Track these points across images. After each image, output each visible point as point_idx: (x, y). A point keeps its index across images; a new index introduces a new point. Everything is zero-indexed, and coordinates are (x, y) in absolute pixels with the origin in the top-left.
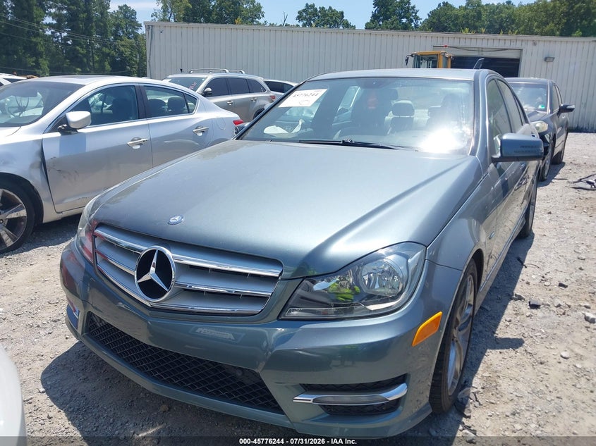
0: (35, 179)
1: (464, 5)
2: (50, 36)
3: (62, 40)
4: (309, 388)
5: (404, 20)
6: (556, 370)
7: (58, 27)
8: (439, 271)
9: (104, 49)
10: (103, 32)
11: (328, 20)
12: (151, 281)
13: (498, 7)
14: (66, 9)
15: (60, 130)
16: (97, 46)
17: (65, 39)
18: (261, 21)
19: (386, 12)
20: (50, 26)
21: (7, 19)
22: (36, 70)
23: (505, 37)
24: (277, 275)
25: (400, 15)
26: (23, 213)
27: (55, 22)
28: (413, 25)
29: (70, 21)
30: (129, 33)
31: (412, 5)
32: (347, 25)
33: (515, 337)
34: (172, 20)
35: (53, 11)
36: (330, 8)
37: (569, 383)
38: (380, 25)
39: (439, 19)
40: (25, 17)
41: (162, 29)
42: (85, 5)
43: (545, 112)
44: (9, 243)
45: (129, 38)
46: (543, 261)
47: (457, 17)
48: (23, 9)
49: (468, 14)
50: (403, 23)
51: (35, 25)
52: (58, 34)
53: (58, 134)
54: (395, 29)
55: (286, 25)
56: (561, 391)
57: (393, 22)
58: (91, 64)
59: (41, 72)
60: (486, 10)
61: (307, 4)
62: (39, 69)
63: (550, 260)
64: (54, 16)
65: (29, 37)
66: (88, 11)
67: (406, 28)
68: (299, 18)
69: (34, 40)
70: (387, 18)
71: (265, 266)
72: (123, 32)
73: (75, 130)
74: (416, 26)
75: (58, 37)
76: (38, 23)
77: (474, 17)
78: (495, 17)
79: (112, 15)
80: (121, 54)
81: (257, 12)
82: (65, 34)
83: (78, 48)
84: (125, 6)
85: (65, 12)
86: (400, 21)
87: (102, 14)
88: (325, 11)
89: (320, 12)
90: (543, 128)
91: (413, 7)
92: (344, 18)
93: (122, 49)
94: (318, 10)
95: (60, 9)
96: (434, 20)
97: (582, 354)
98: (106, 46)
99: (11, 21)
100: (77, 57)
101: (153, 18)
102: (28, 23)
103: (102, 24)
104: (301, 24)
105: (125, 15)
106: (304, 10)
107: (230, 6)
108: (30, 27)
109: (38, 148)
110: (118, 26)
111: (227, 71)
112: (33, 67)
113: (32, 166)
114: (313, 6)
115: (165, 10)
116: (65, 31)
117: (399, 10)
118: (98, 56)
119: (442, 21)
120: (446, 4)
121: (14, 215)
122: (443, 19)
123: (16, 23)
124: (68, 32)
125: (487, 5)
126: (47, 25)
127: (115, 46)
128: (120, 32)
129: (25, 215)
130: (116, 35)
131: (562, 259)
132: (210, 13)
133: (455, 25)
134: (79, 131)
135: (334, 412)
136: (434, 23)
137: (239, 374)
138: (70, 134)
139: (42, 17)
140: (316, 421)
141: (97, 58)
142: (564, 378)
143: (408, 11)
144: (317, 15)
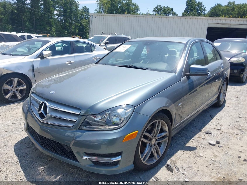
0: (30, 75)
1: (227, 5)
2: (56, 19)
3: (60, 20)
4: (87, 154)
5: (199, 11)
6: (202, 160)
7: (59, 15)
8: (139, 116)
9: (76, 24)
10: (76, 17)
11: (166, 12)
12: (41, 113)
13: (242, 5)
14: (63, 8)
15: (40, 58)
16: (74, 22)
17: (62, 20)
18: (138, 12)
19: (191, 8)
20: (57, 15)
21: (41, 12)
22: (51, 32)
23: (241, 19)
24: (79, 114)
25: (197, 9)
26: (25, 87)
27: (58, 13)
28: (203, 13)
29: (64, 13)
30: (86, 17)
31: (203, 5)
32: (174, 14)
33: (193, 146)
34: (103, 12)
35: (58, 9)
36: (167, 6)
37: (205, 165)
38: (188, 14)
39: (215, 11)
40: (47, 11)
41: (96, 16)
42: (70, 7)
43: (245, 54)
44: (19, 98)
45: (86, 19)
46: (222, 117)
47: (223, 10)
48: (47, 8)
49: (228, 9)
50: (199, 13)
51: (51, 14)
52: (59, 18)
53: (39, 59)
54: (195, 15)
55: (149, 14)
56: (200, 168)
57: (194, 12)
58: (71, 29)
59: (52, 32)
60: (237, 7)
61: (157, 5)
62: (51, 31)
63: (225, 117)
64: (58, 11)
65: (48, 19)
66: (71, 9)
67: (199, 15)
68: (154, 11)
69: (50, 20)
70: (191, 11)
71: (76, 110)
72: (84, 17)
73: (46, 58)
74: (204, 14)
75: (59, 19)
76: (52, 13)
77: (231, 10)
78: (241, 9)
79: (80, 11)
80: (82, 25)
81: (137, 8)
82: (62, 18)
83: (66, 23)
84: (85, 7)
85: (62, 9)
86: (197, 12)
87: (76, 10)
88: (165, 8)
89: (163, 8)
90: (242, 60)
91: (204, 6)
92: (173, 11)
93: (83, 23)
94: (162, 7)
95: (60, 8)
96: (213, 11)
97: (217, 155)
98: (77, 22)
99: (42, 13)
100: (66, 27)
101: (96, 11)
102: (48, 14)
103: (76, 14)
104: (155, 13)
105: (85, 10)
106: (156, 8)
107: (126, 6)
108: (49, 15)
109: (32, 64)
110: (82, 15)
111: (116, 34)
112: (49, 30)
113: (29, 71)
114: (160, 6)
115: (100, 8)
116: (62, 17)
117: (197, 7)
118: (74, 26)
119: (216, 12)
120: (218, 4)
121: (22, 88)
122: (217, 11)
123: (44, 14)
124: (63, 17)
125: (238, 4)
126: (55, 14)
127: (80, 23)
128: (83, 17)
129: (26, 88)
130: (81, 18)
131: (231, 117)
132: (118, 9)
133: (222, 13)
134: (47, 58)
135: (96, 164)
136: (213, 12)
137: (66, 147)
138: (44, 59)
139: (54, 11)
140: (89, 166)
141: (73, 27)
142: (204, 163)
143: (201, 8)
144: (161, 10)
